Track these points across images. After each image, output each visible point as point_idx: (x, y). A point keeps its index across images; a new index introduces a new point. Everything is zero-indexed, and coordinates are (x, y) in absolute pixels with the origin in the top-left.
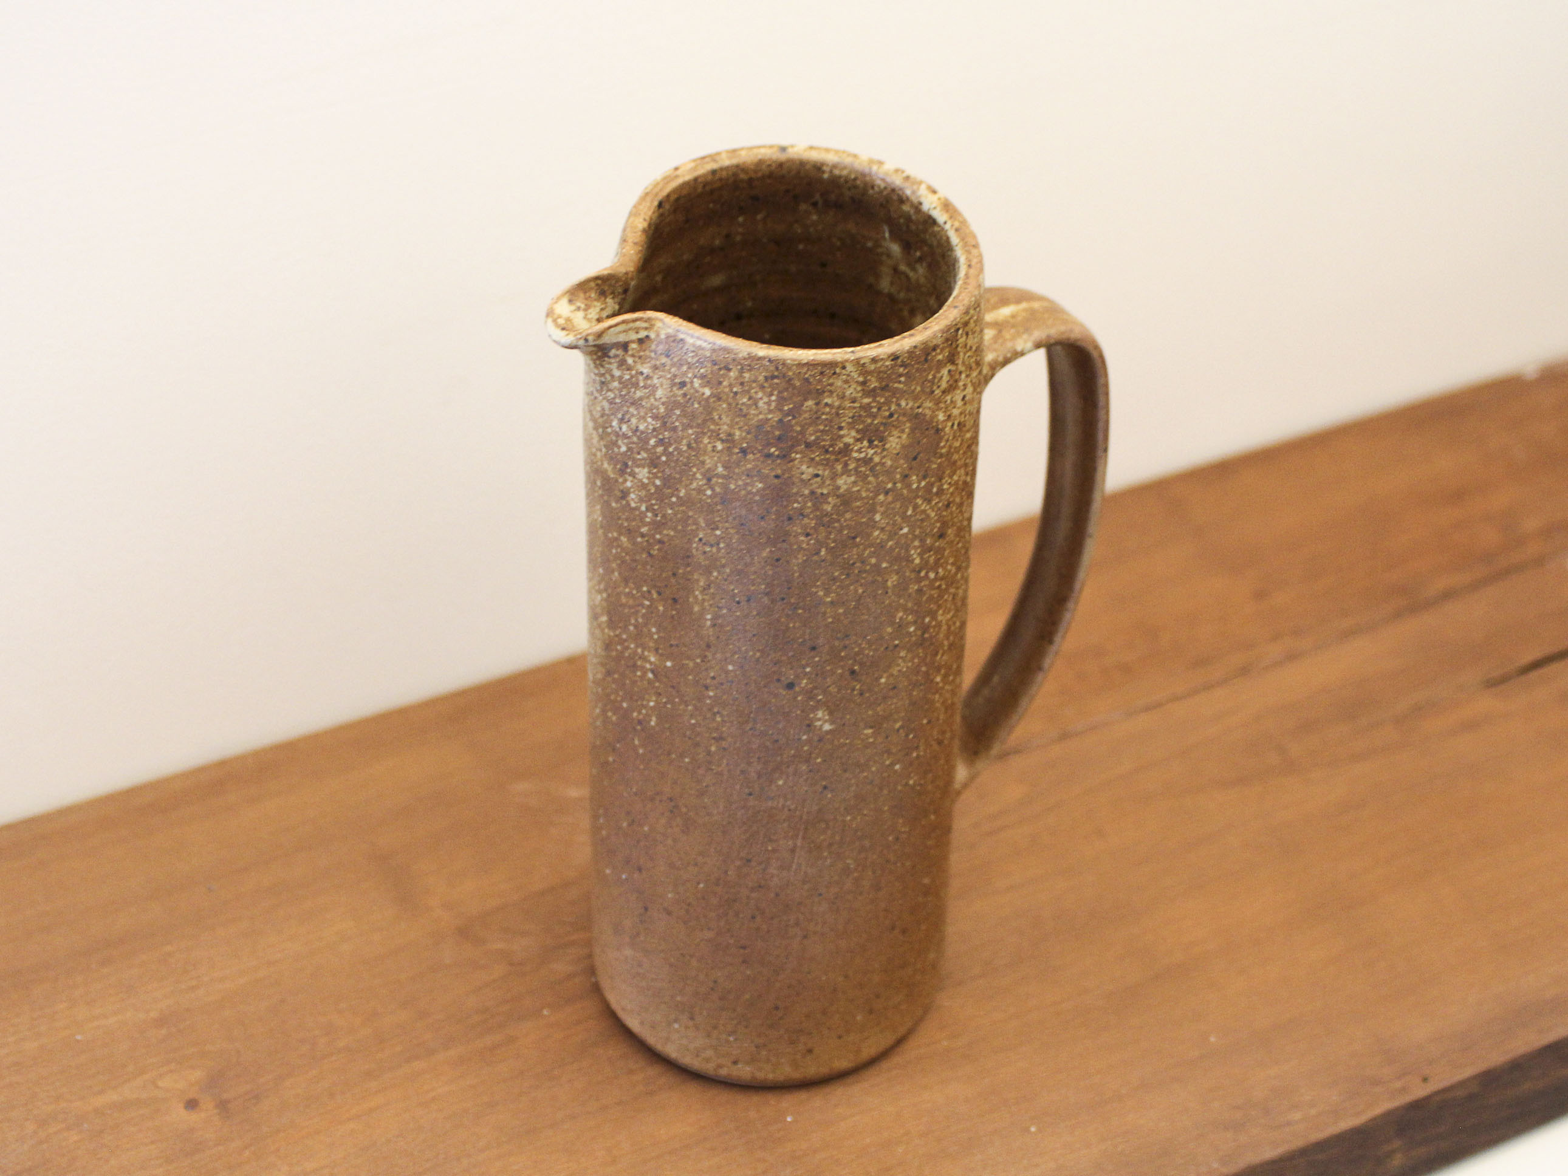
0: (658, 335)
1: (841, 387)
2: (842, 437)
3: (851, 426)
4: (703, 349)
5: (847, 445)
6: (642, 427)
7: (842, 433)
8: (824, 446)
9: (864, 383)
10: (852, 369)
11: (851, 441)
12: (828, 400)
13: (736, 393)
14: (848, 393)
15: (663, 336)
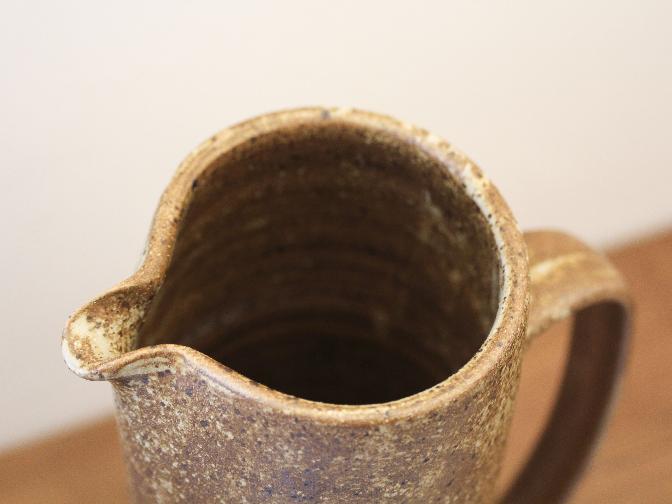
0: (179, 371)
1: (373, 445)
2: (373, 483)
3: (382, 474)
4: (225, 396)
5: (378, 490)
6: (165, 449)
7: (373, 480)
8: (354, 492)
9: (399, 440)
10: (386, 431)
11: (383, 485)
12: (360, 457)
13: (260, 443)
14: (380, 450)
15: (184, 374)
